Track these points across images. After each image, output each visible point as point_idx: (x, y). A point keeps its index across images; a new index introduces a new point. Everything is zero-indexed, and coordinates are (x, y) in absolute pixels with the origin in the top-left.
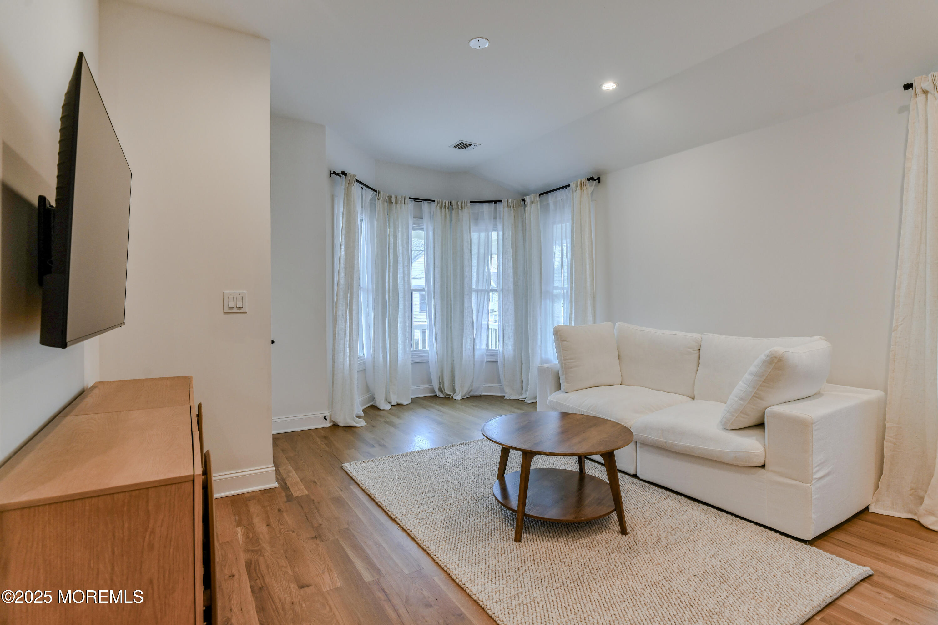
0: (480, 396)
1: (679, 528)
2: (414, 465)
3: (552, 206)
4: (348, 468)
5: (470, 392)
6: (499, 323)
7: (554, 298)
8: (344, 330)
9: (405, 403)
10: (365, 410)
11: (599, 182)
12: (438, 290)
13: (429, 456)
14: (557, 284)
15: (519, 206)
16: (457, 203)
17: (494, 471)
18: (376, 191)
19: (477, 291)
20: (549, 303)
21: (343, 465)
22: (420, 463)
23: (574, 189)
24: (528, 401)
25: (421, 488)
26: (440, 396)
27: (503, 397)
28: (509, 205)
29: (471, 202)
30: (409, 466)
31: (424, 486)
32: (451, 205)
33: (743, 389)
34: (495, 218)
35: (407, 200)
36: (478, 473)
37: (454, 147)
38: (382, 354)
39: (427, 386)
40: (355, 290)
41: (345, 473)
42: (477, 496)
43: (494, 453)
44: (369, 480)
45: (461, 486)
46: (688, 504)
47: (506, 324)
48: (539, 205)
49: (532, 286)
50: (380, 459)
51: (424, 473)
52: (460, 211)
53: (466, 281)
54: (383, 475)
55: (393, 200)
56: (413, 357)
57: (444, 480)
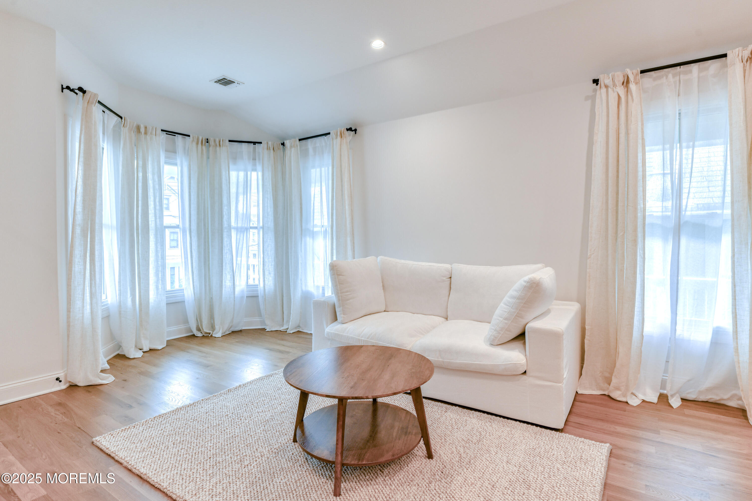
0: (241, 331)
1: (470, 439)
2: (189, 422)
3: (311, 151)
4: (102, 443)
5: (231, 328)
6: (259, 259)
7: (313, 235)
8: (83, 274)
9: (160, 347)
10: (109, 361)
11: (356, 133)
12: (194, 227)
13: (205, 408)
14: (317, 221)
15: (279, 149)
16: (215, 141)
17: (283, 414)
18: (121, 118)
19: (237, 229)
20: (309, 240)
21: (94, 439)
22: (196, 418)
23: (334, 136)
24: (290, 331)
25: (206, 452)
26: (198, 336)
27: (264, 329)
28: (269, 148)
29: (230, 141)
30: (184, 425)
31: (209, 448)
32: (207, 142)
33: (506, 311)
34: (254, 159)
35: (159, 131)
36: (267, 419)
37: (215, 82)
38: (131, 298)
39: (182, 327)
40: (97, 227)
41: (99, 451)
42: (275, 447)
43: (276, 392)
44: (135, 454)
45: (253, 439)
46: (464, 413)
47: (266, 260)
48: (299, 150)
49: (293, 224)
50: (144, 423)
51: (204, 431)
52: (218, 148)
53: (225, 218)
54: (153, 444)
55: (142, 130)
56: (167, 298)
57: (231, 435)
